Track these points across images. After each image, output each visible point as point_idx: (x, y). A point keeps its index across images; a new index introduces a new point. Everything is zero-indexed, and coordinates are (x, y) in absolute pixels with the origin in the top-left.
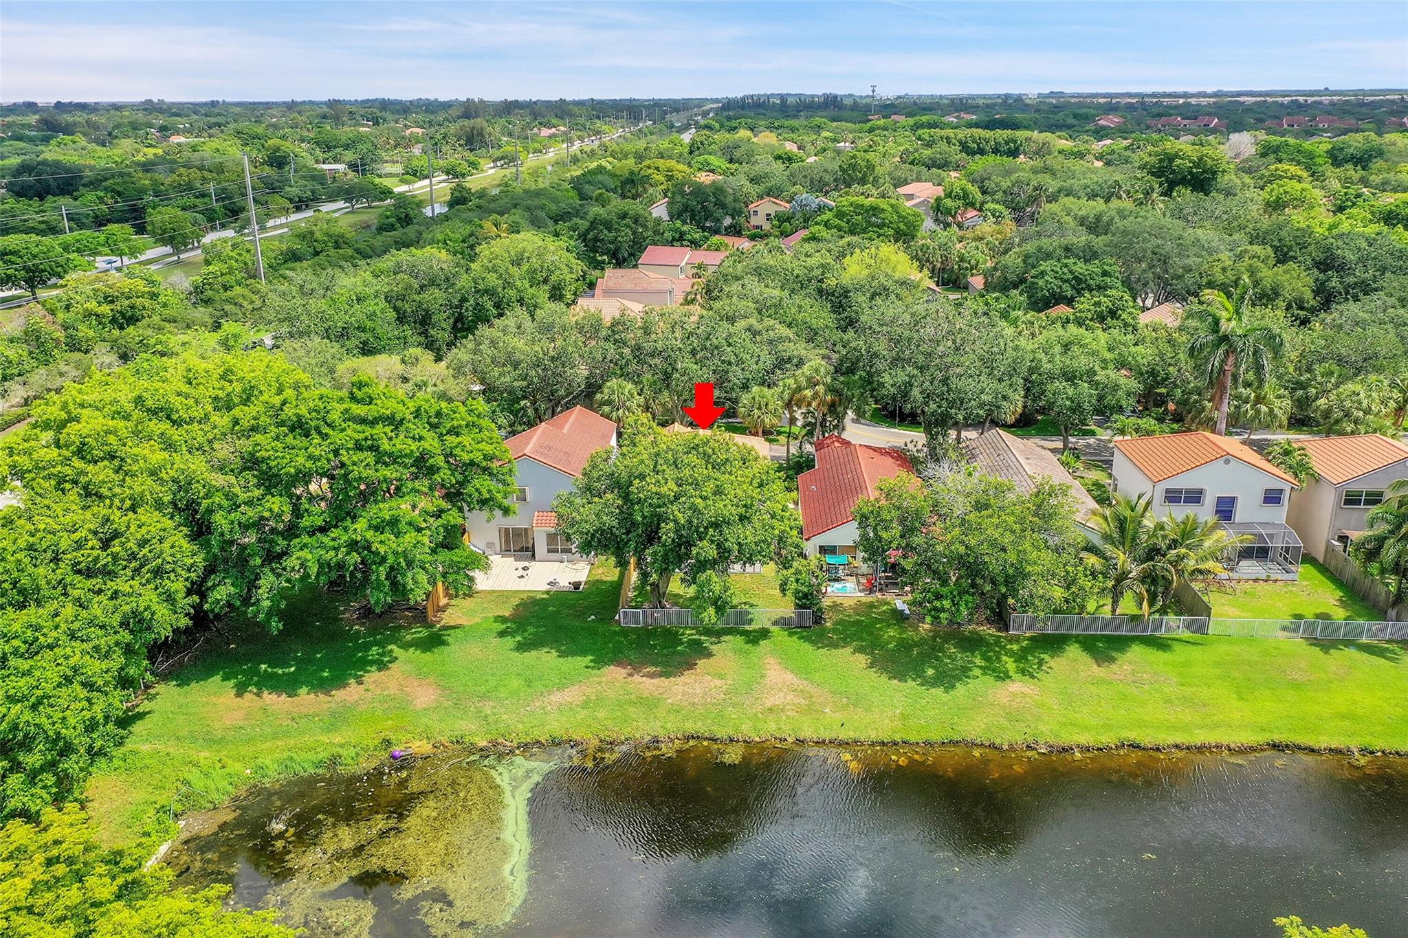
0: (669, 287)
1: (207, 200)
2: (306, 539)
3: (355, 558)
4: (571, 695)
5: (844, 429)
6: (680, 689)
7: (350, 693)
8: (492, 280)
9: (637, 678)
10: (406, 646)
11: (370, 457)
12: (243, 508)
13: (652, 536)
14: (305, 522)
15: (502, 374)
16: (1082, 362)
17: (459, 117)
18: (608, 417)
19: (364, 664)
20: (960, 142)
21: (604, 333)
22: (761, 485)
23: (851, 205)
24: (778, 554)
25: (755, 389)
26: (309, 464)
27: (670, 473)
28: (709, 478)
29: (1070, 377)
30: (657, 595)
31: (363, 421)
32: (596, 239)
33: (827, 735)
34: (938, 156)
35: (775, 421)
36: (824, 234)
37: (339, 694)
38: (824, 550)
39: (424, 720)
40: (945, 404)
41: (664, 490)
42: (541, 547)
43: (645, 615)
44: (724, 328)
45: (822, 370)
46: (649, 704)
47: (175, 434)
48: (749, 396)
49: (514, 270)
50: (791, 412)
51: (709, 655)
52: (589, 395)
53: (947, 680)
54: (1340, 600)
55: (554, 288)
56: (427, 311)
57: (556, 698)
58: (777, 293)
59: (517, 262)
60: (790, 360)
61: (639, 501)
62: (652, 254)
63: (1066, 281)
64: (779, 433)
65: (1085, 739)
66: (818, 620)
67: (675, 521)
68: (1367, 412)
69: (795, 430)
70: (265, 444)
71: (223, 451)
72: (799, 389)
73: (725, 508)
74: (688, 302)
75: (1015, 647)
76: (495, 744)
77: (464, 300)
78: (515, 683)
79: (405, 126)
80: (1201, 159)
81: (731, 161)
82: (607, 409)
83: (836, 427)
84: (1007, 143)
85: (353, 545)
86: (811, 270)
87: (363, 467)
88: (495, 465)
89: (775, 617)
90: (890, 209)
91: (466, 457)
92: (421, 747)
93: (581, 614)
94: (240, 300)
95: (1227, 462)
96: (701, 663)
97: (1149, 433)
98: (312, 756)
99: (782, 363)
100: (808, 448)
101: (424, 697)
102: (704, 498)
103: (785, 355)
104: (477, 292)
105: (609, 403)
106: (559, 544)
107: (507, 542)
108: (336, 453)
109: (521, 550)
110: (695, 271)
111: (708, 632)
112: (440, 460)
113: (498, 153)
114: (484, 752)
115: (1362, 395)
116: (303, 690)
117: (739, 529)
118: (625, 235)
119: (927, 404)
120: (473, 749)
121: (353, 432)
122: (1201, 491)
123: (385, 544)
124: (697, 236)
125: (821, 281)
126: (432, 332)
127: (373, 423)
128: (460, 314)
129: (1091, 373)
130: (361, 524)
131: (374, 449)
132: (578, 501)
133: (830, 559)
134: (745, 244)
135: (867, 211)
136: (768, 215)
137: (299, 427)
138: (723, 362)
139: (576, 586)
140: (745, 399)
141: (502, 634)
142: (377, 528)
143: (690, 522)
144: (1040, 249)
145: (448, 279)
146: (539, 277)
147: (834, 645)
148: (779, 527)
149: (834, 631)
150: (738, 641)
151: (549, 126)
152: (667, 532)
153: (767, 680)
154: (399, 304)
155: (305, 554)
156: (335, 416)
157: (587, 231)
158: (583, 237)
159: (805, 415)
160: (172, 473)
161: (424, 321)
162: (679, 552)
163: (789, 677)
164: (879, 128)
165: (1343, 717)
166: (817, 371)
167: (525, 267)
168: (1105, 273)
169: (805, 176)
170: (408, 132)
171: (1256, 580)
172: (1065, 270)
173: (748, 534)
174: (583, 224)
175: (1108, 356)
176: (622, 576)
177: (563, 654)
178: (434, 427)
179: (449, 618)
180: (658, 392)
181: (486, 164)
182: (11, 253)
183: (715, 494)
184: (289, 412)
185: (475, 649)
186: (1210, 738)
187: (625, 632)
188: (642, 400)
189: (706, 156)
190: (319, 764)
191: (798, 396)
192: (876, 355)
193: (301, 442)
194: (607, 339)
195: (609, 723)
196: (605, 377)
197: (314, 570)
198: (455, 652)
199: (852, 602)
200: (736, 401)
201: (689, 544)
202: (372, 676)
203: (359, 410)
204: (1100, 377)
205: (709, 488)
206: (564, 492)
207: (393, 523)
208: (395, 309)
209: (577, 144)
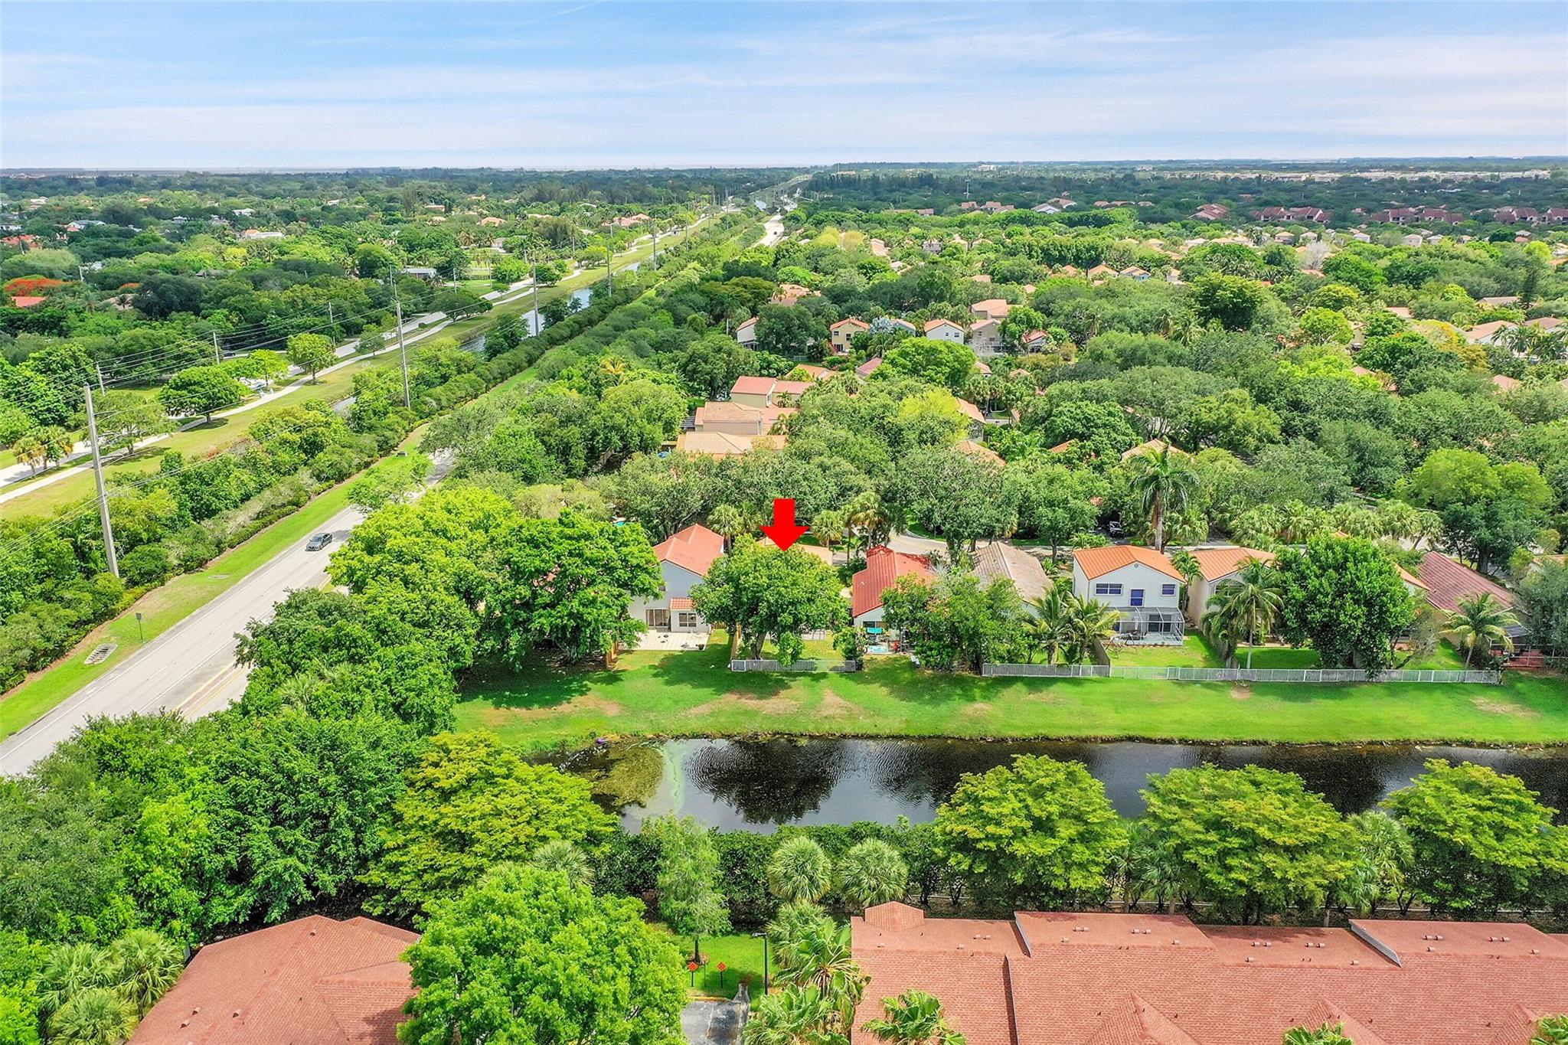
0: (759, 418)
1: (324, 318)
2: (542, 611)
3: (572, 623)
4: (703, 709)
5: (889, 541)
6: (770, 706)
7: (564, 708)
8: (619, 420)
9: (743, 700)
10: (596, 681)
11: (579, 561)
12: (503, 592)
13: (753, 610)
14: (540, 600)
15: (642, 502)
16: (1060, 493)
17: (532, 200)
18: (718, 532)
19: (570, 692)
20: (1042, 249)
21: (714, 471)
22: (822, 580)
23: (914, 346)
24: (832, 623)
25: (824, 512)
26: (543, 565)
27: (764, 571)
28: (788, 575)
29: (1051, 504)
30: (756, 652)
31: (570, 538)
32: (695, 371)
33: (860, 732)
34: (1016, 268)
35: (838, 535)
36: (890, 371)
37: (560, 708)
38: (867, 624)
39: (613, 723)
40: (955, 524)
41: (760, 582)
42: (675, 622)
43: (746, 664)
44: (802, 467)
45: (872, 499)
46: (751, 714)
47: (452, 546)
48: (820, 517)
49: (635, 410)
50: (850, 529)
51: (790, 687)
52: (702, 516)
53: (935, 701)
54: (1205, 658)
55: (666, 423)
56: (567, 444)
57: (693, 711)
58: (843, 433)
59: (636, 403)
60: (851, 488)
61: (745, 589)
62: (742, 384)
63: (1079, 420)
64: (844, 543)
65: (1016, 734)
66: (860, 666)
67: (768, 601)
68: (1259, 531)
69: (853, 541)
70: (516, 552)
71: (488, 556)
72: (855, 512)
73: (797, 593)
74: (775, 431)
75: (983, 684)
76: (658, 736)
77: (595, 434)
78: (668, 703)
79: (481, 214)
80: (1240, 290)
81: (816, 269)
82: (717, 526)
83: (883, 539)
84: (1088, 251)
85: (571, 615)
86: (874, 409)
87: (573, 565)
88: (650, 566)
89: (831, 666)
90: (946, 351)
91: (635, 562)
92: (614, 737)
93: (704, 663)
94: (396, 426)
95: (1137, 566)
96: (783, 692)
97: (1098, 545)
98: (549, 741)
99: (844, 492)
100: (862, 555)
101: (612, 711)
102: (786, 587)
103: (848, 485)
104: (606, 427)
105: (718, 522)
106: (687, 622)
107: (651, 620)
108: (559, 557)
109: (661, 624)
110: (781, 399)
111: (788, 674)
112: (618, 564)
113: (582, 253)
114: (652, 741)
115: (1256, 519)
116: (536, 706)
117: (807, 607)
118: (720, 369)
119: (944, 524)
120: (645, 739)
121: (567, 545)
122: (1120, 586)
123: (590, 614)
124: (782, 365)
125: (883, 418)
126: (572, 461)
127: (578, 539)
128: (593, 445)
129: (1066, 501)
130: (575, 603)
131: (580, 555)
132: (706, 590)
133: (870, 630)
134: (824, 374)
135: (927, 351)
136: (848, 335)
137: (533, 542)
138: (800, 493)
139: (701, 647)
140: (817, 519)
141: (655, 675)
142: (584, 605)
143: (777, 601)
144: (1062, 391)
145: (581, 416)
146: (655, 415)
147: (869, 682)
148: (833, 606)
149: (869, 674)
150: (808, 679)
151: (629, 213)
152: (763, 609)
153: (825, 702)
154: (546, 438)
155: (542, 620)
156: (554, 535)
157: (686, 365)
158: (683, 368)
159: (860, 531)
160: (454, 570)
161: (564, 452)
162: (771, 622)
163: (839, 699)
164: (969, 221)
165: (1175, 722)
166: (868, 499)
167: (643, 408)
168: (1110, 414)
169: (885, 293)
170: (484, 221)
171: (1155, 645)
172: (1078, 411)
173: (813, 610)
174: (682, 356)
175: (1079, 488)
176: (731, 641)
177: (694, 687)
178: (612, 541)
179: (618, 666)
180: (754, 513)
181: (571, 263)
182: (195, 383)
183: (792, 585)
184: (525, 533)
185: (639, 684)
186: (1091, 733)
187: (735, 675)
188: (741, 520)
189: (791, 267)
190: (555, 745)
191: (854, 517)
192: (908, 489)
193: (535, 552)
194: (717, 475)
195: (727, 725)
196: (716, 503)
197: (548, 629)
198: (626, 686)
199: (883, 658)
200: (810, 520)
201: (775, 616)
202: (577, 699)
203: (569, 531)
204: (1072, 503)
205: (788, 581)
206: (697, 584)
207: (593, 602)
208: (543, 442)
209: (660, 236)
